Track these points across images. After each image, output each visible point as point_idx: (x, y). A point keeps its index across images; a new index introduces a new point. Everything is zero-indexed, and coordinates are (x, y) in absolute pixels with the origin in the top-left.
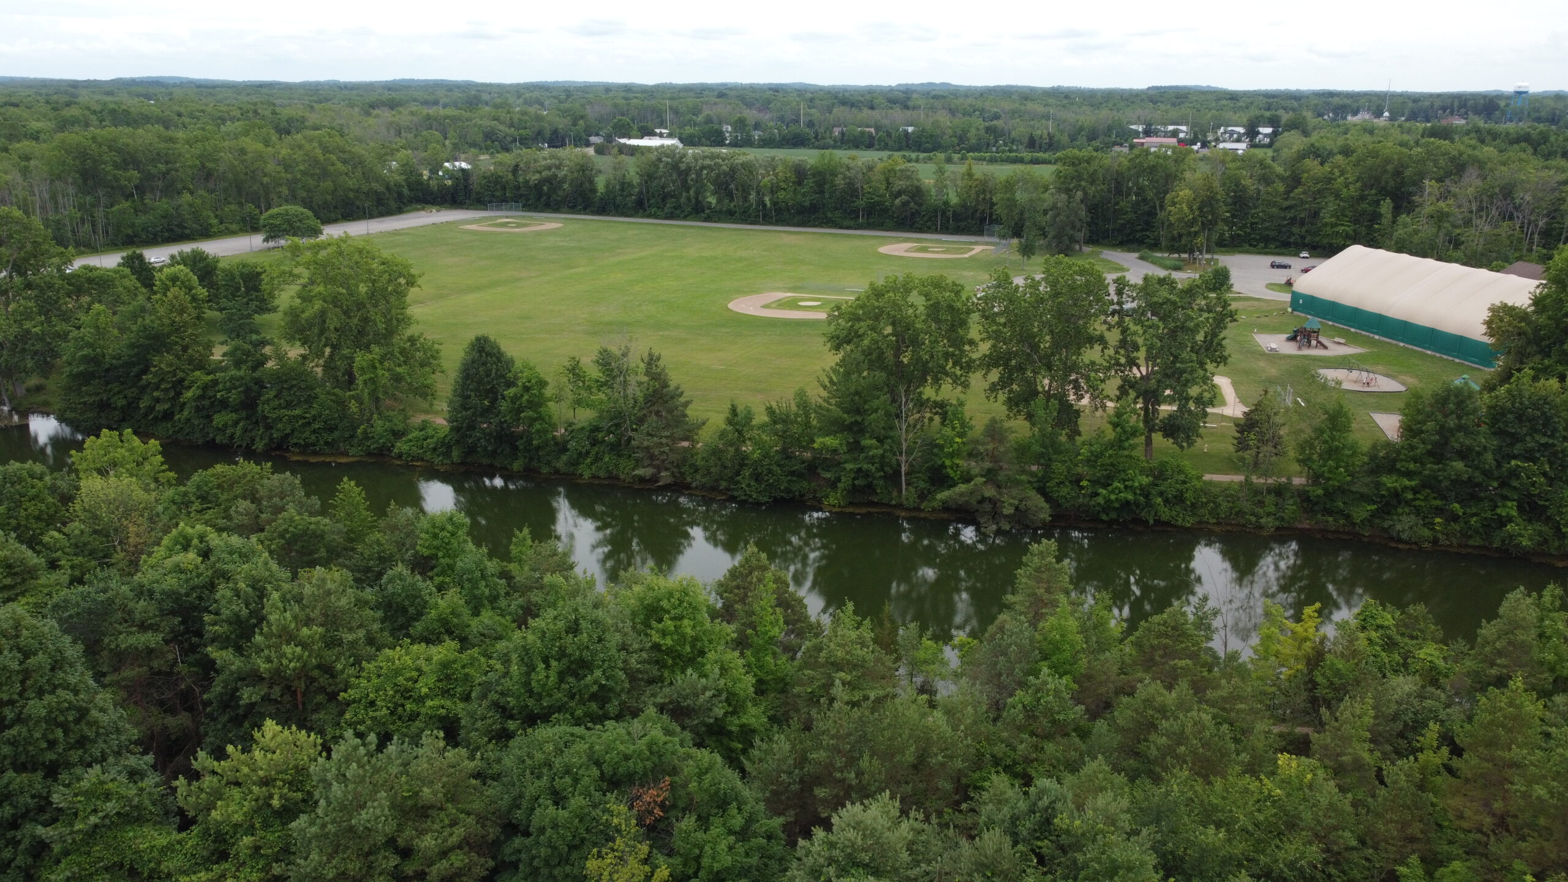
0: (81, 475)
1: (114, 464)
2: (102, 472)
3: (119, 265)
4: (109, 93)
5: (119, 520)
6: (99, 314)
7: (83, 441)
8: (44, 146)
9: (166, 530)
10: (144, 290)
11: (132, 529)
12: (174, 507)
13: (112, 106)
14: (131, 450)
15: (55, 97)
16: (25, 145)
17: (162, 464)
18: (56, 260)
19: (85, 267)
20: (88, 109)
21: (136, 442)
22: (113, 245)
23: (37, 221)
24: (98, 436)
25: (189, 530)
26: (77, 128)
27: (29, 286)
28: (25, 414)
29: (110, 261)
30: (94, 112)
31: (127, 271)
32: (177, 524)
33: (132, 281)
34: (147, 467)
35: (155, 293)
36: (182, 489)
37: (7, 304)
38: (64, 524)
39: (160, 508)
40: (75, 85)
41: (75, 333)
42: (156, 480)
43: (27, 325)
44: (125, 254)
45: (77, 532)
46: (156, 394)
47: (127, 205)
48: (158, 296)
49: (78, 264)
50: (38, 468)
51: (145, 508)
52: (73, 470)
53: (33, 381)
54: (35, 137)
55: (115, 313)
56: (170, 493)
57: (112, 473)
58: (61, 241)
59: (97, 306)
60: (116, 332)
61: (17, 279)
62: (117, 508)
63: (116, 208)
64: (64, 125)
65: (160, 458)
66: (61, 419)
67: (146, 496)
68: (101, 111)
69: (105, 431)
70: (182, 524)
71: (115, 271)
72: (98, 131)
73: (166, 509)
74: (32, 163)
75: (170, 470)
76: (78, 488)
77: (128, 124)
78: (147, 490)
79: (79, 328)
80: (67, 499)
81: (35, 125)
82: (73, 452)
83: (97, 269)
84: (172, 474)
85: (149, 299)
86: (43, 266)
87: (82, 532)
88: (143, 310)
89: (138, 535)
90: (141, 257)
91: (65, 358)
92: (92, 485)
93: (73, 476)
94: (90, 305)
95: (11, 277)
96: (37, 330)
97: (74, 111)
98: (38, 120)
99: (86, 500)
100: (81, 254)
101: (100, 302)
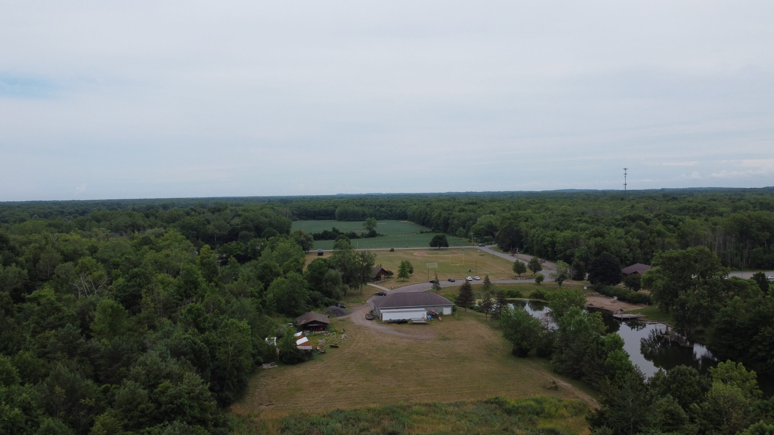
0: (714, 379)
1: (731, 378)
2: (724, 381)
3: (751, 278)
4: (760, 194)
5: (728, 408)
6: (737, 301)
8: (725, 219)
9: (753, 422)
10: (762, 292)
11: (735, 415)
12: (759, 410)
13: (761, 201)
14: (741, 374)
15: (734, 197)
16: (716, 218)
17: (756, 384)
18: (720, 273)
19: (734, 278)
20: (749, 202)
21: (744, 369)
22: (749, 268)
23: (715, 254)
24: (725, 362)
25: (765, 426)
26: (742, 211)
27: (706, 283)
28: (692, 343)
29: (747, 276)
30: (752, 204)
31: (755, 282)
32: (759, 420)
33: (756, 287)
34: (748, 384)
35: (768, 294)
36: (765, 401)
37: (694, 290)
38: (701, 402)
39: (751, 408)
40: (744, 190)
41: (723, 309)
42: (751, 392)
43: (702, 301)
44: (755, 273)
45: (706, 407)
46: (759, 346)
47: (760, 249)
48: (769, 296)
49: (731, 275)
50: (694, 371)
51: (743, 406)
52: (709, 376)
53: (700, 328)
54: (721, 215)
55: (745, 302)
56: (759, 402)
57: (729, 383)
58: (724, 264)
59: (736, 297)
60: (744, 311)
61: (701, 280)
62: (728, 402)
63: (755, 250)
64: (735, 210)
65: (755, 381)
66: (708, 349)
67: (744, 400)
68: (755, 203)
69: (729, 361)
70: (762, 421)
71: (749, 281)
72: (752, 213)
73: (754, 410)
74: (718, 226)
75: (760, 389)
76: (711, 386)
77: (768, 209)
78: (746, 396)
79: (725, 306)
80: (705, 389)
81: (722, 209)
83: (739, 279)
84: (760, 392)
85: (764, 297)
86: (714, 275)
87: (709, 408)
88: (760, 302)
89: (736, 419)
90: (763, 276)
91: (716, 320)
92: (718, 386)
93: (710, 379)
94: (733, 296)
95: (698, 278)
96: (705, 304)
97: (742, 203)
98: (724, 207)
99: (714, 393)
100: (733, 270)
101: (738, 295)
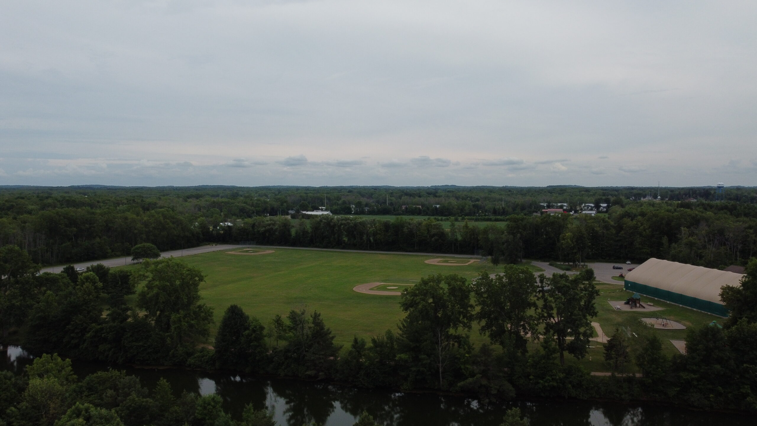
0: (30, 377)
1: (47, 371)
2: (41, 376)
3: (62, 272)
4: (66, 193)
5: (46, 401)
6: (49, 296)
7: (33, 359)
8: (34, 216)
9: (69, 407)
10: (72, 284)
11: (52, 405)
12: (74, 394)
13: (67, 198)
14: (56, 364)
15: (41, 195)
16: (25, 216)
17: (71, 371)
18: (32, 270)
19: (45, 273)
20: (56, 199)
21: (59, 359)
22: (59, 263)
23: (25, 252)
24: (41, 357)
25: (81, 406)
26: (50, 208)
27: (17, 282)
28: (6, 347)
29: (58, 270)
30: (59, 201)
31: (65, 275)
32: (75, 403)
33: (67, 280)
34: (63, 373)
35: (78, 285)
36: (80, 384)
37: (5, 291)
38: (18, 403)
39: (67, 394)
40: (51, 189)
41: (36, 305)
42: (67, 379)
43: (14, 301)
44: (65, 267)
45: (24, 407)
46: (72, 335)
47: (69, 243)
48: (79, 287)
49: (42, 271)
50: (9, 374)
51: (60, 394)
52: (26, 374)
53: (13, 329)
54: (30, 212)
55: (57, 295)
56: (74, 386)
57: (45, 376)
58: (35, 261)
59: (49, 292)
60: (56, 304)
61: (12, 279)
62: (46, 395)
63: (64, 245)
64: (43, 207)
65: (70, 368)
66: (23, 348)
67: (61, 388)
68: (63, 200)
69: (45, 354)
70: (78, 403)
71: (59, 275)
72: (60, 210)
73: (70, 395)
74: (27, 224)
75: (74, 374)
76: (28, 384)
77: (74, 206)
78: (62, 385)
79: (38, 303)
80: (21, 390)
81: (30, 207)
82: (27, 366)
83: (50, 274)
84: (75, 376)
85: (74, 288)
86: (26, 273)
87: (27, 407)
88: (71, 293)
89: (54, 409)
90: (73, 268)
91: (30, 317)
92: (35, 382)
93: (26, 378)
94: (45, 291)
95: (9, 278)
96: (18, 304)
97: (50, 201)
98: (32, 205)
99: (31, 390)
100: (44, 266)
101: (50, 290)
